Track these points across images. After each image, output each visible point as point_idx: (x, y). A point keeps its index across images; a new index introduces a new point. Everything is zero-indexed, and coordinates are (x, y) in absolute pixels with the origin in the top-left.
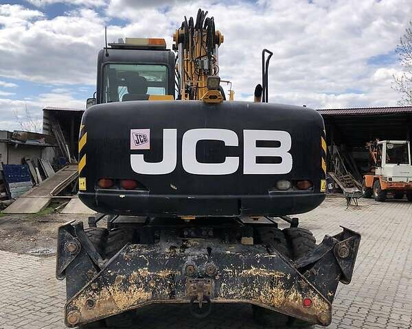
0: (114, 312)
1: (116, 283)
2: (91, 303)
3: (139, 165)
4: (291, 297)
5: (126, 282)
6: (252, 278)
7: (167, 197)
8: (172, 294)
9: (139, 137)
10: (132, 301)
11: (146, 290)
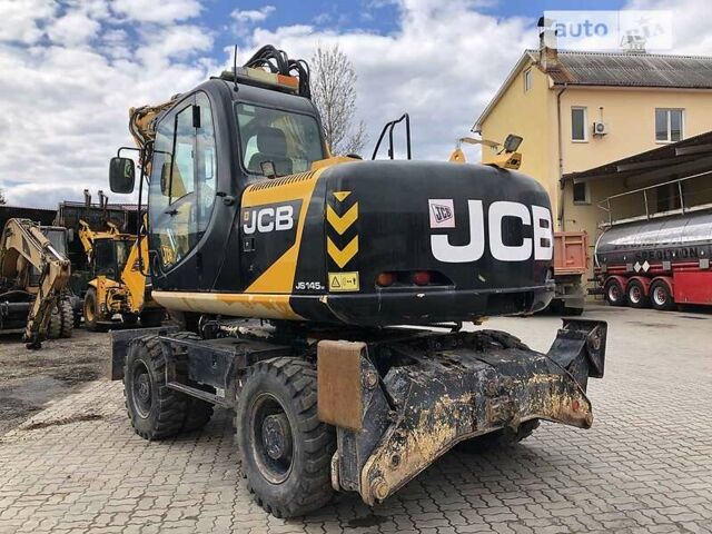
0: (422, 466)
1: (421, 423)
2: (396, 460)
3: (442, 249)
4: (564, 402)
5: (430, 418)
6: (537, 387)
7: (476, 292)
8: (475, 423)
9: (440, 211)
10: (438, 444)
11: (451, 426)
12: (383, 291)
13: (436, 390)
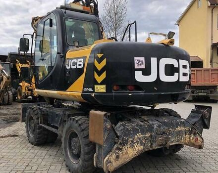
0: (128, 160)
1: (128, 143)
2: (118, 157)
3: (139, 77)
4: (191, 138)
5: (133, 142)
6: (179, 131)
7: (153, 94)
8: (152, 145)
9: (139, 62)
10: (136, 152)
11: (141, 145)
12: (115, 93)
13: (136, 131)
